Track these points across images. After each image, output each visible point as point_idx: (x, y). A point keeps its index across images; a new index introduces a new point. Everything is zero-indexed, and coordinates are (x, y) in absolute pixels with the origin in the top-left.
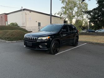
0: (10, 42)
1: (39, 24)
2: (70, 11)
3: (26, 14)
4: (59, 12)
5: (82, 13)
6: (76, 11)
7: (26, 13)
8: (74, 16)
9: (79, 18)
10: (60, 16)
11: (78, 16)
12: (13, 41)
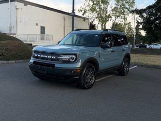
0: (5, 62)
1: (43, 29)
2: (102, 7)
3: (17, 9)
4: (81, 7)
5: (124, 11)
6: (114, 6)
7: (18, 7)
8: (110, 17)
9: (119, 21)
10: (83, 15)
11: (117, 17)
12: (9, 60)
